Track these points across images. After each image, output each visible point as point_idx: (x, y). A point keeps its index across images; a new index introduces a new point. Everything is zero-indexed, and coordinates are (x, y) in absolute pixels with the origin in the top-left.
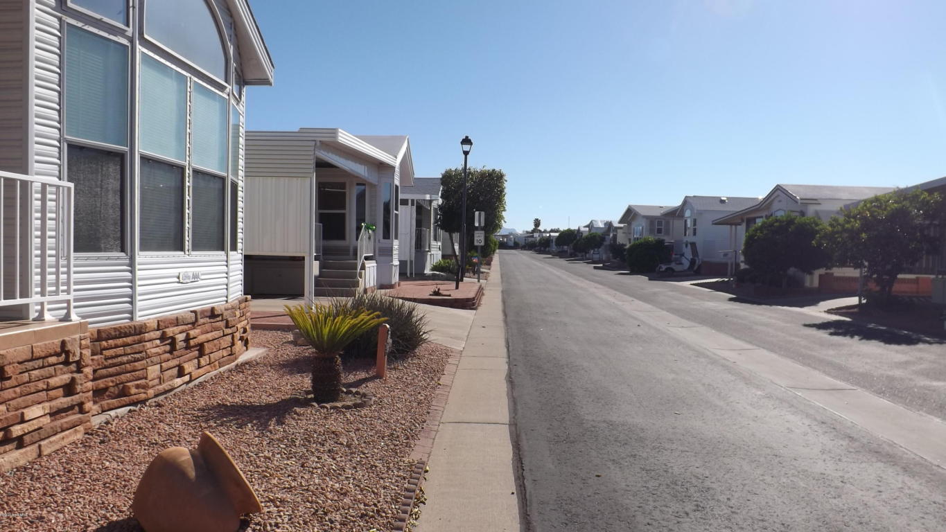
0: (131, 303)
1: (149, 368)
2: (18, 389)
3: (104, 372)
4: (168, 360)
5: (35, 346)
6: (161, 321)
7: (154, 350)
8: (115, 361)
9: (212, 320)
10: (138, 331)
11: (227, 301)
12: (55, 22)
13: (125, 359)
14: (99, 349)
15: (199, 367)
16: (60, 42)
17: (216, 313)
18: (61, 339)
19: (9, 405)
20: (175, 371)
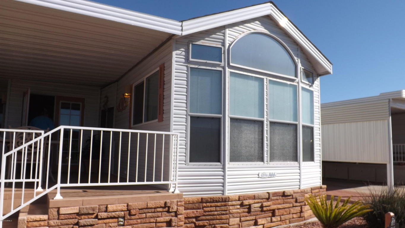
0: (223, 186)
1: (231, 219)
2: (139, 221)
3: (204, 217)
4: (247, 216)
5: (149, 203)
6: (241, 196)
7: (234, 211)
8: (210, 213)
9: (284, 198)
10: (224, 200)
11: (299, 188)
12: (185, 68)
13: (216, 213)
14: (201, 207)
15: (272, 222)
16: (187, 76)
17: (286, 194)
18: (165, 201)
19: (133, 226)
20: (253, 222)
